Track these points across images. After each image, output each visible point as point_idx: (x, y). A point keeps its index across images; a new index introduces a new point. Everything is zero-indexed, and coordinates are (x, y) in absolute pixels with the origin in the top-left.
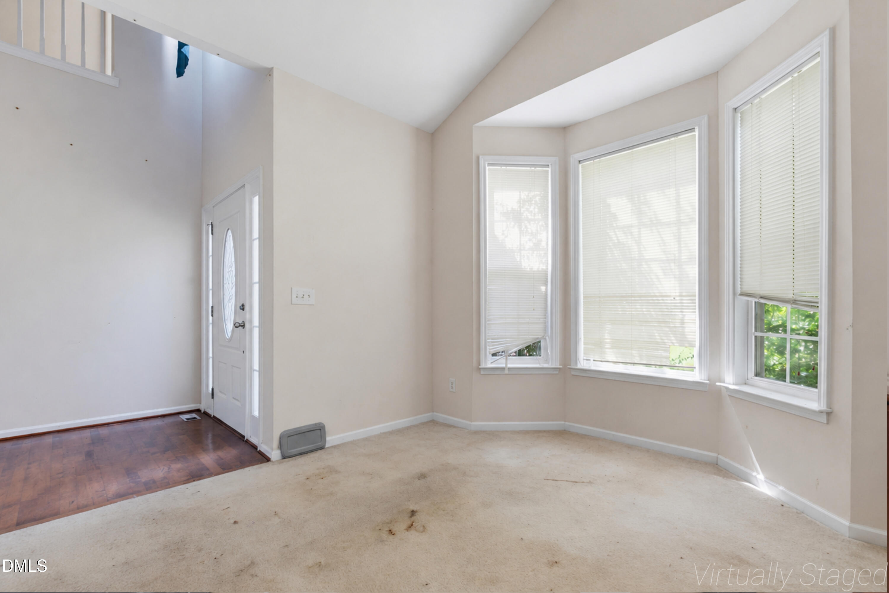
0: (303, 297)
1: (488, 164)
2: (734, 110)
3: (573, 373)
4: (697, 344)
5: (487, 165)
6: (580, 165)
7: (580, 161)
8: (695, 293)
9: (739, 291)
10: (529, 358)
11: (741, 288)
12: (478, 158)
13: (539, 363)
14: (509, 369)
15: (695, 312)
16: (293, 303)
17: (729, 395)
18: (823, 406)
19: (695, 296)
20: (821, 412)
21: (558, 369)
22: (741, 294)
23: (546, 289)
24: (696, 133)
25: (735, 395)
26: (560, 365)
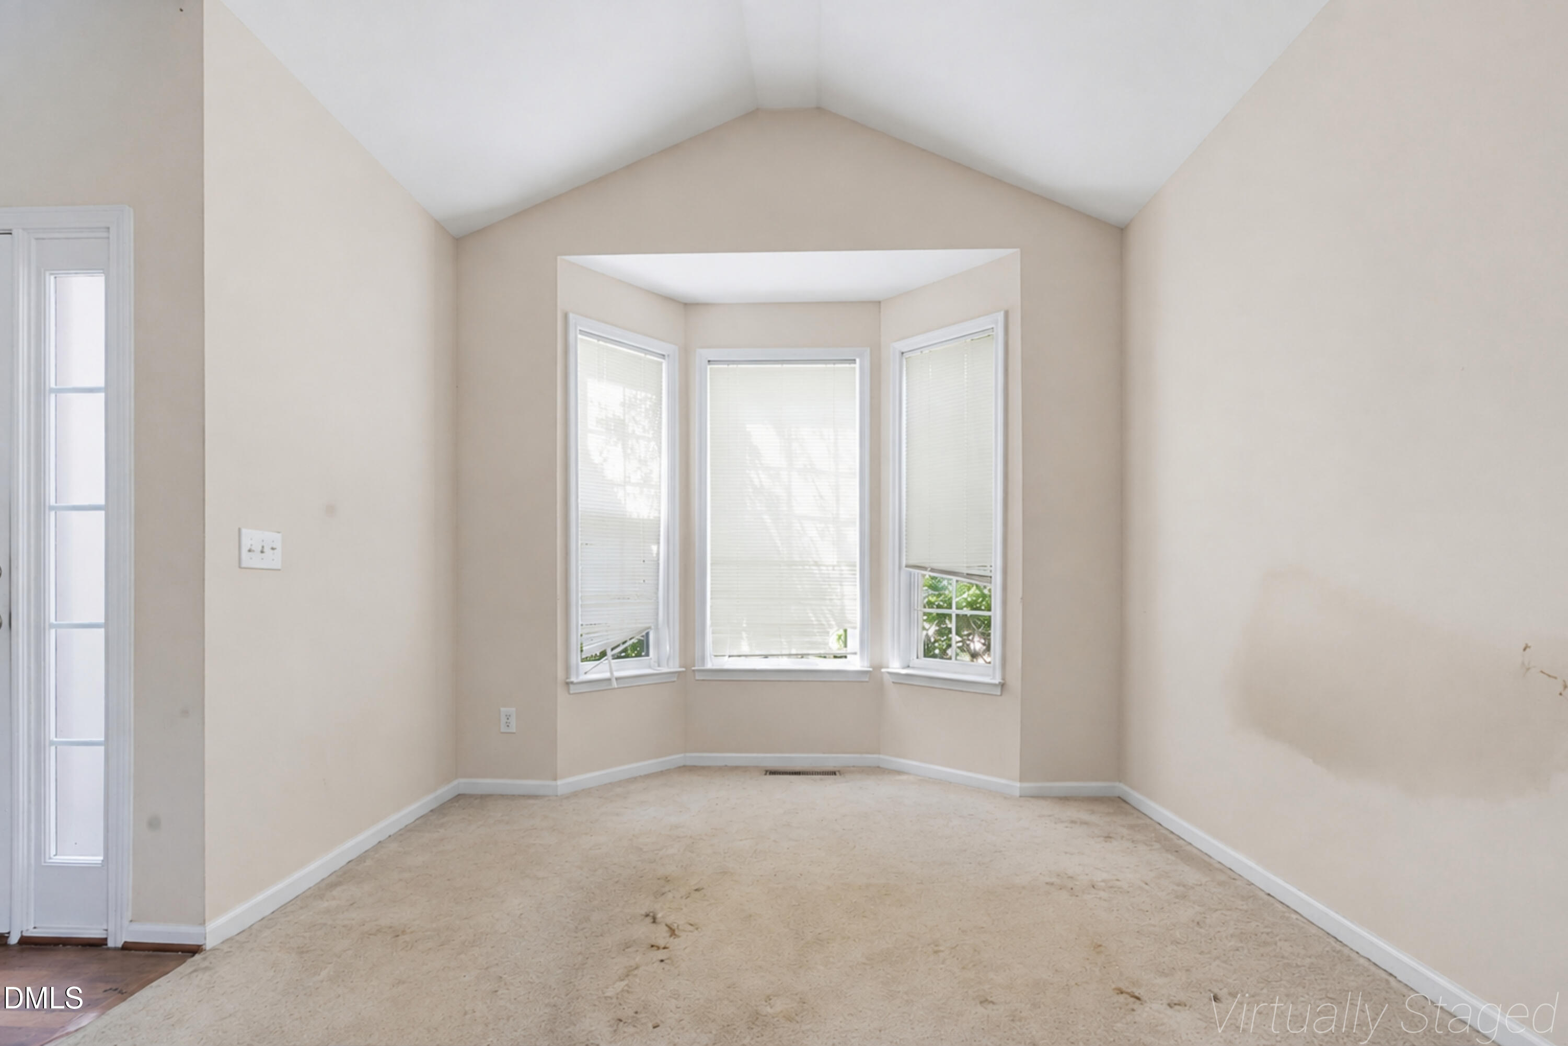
0: (262, 552)
1: (580, 330)
2: (901, 354)
3: (699, 677)
4: (858, 625)
5: (578, 332)
6: (709, 367)
7: (709, 361)
8: (855, 562)
9: (904, 564)
10: (636, 660)
11: (907, 559)
12: (566, 316)
13: (650, 667)
14: (617, 679)
15: (856, 585)
16: (243, 565)
17: (893, 682)
18: (997, 680)
19: (855, 566)
20: (995, 685)
21: (676, 675)
22: (907, 566)
23: (660, 550)
24: (857, 366)
25: (902, 680)
26: (681, 667)
